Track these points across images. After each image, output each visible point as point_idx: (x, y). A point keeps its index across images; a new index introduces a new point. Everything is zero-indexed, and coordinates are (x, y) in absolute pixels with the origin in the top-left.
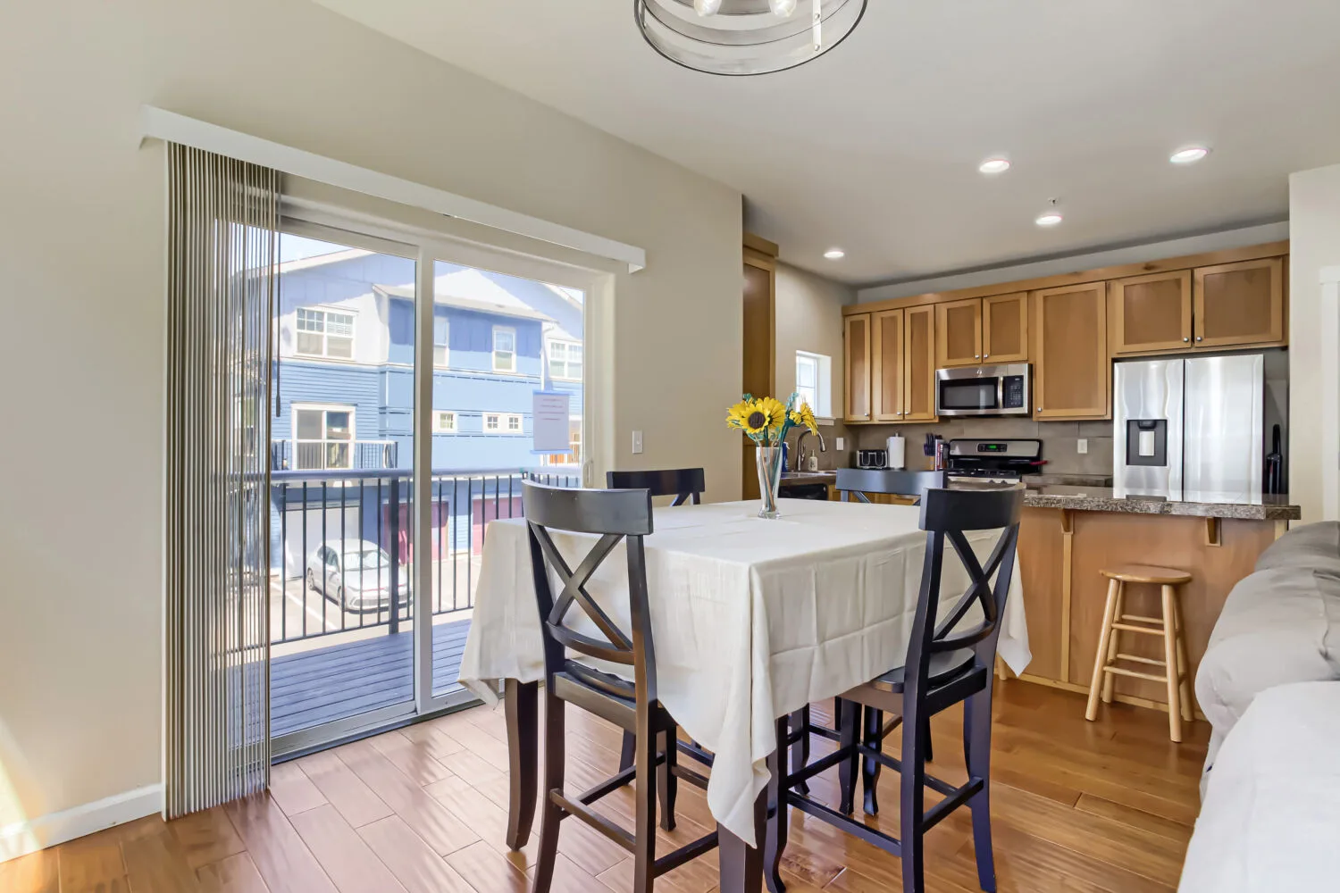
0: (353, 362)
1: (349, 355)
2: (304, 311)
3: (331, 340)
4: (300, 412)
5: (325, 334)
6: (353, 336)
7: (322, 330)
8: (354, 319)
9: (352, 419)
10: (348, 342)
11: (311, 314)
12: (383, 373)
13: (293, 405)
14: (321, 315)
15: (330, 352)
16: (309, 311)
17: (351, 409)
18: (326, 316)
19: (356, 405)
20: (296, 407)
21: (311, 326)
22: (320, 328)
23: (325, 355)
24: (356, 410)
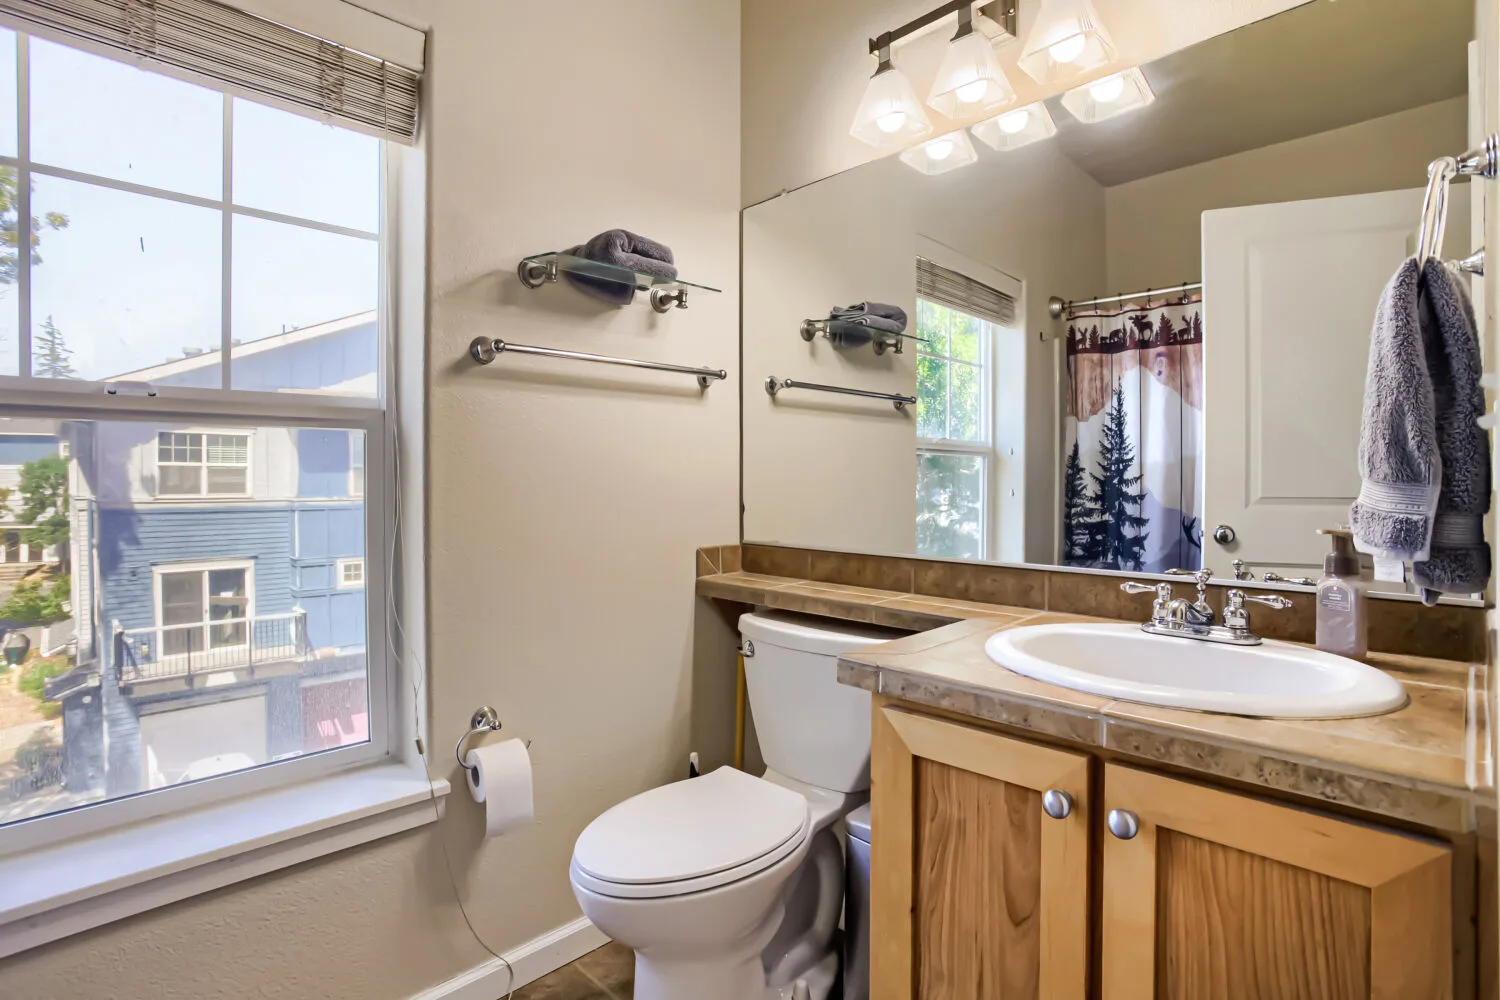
0: (250, 500)
1: (241, 488)
2: (169, 435)
3: (212, 471)
4: (165, 576)
5: (204, 464)
6: (248, 464)
7: (199, 459)
8: (249, 440)
9: (249, 578)
10: (242, 472)
11: (181, 439)
12: (294, 511)
13: (154, 568)
14: (196, 439)
15: (213, 488)
16: (177, 435)
17: (249, 565)
18: (204, 439)
19: (255, 558)
20: (158, 572)
21: (181, 456)
22: (197, 456)
23: (204, 493)
24: (256, 564)
